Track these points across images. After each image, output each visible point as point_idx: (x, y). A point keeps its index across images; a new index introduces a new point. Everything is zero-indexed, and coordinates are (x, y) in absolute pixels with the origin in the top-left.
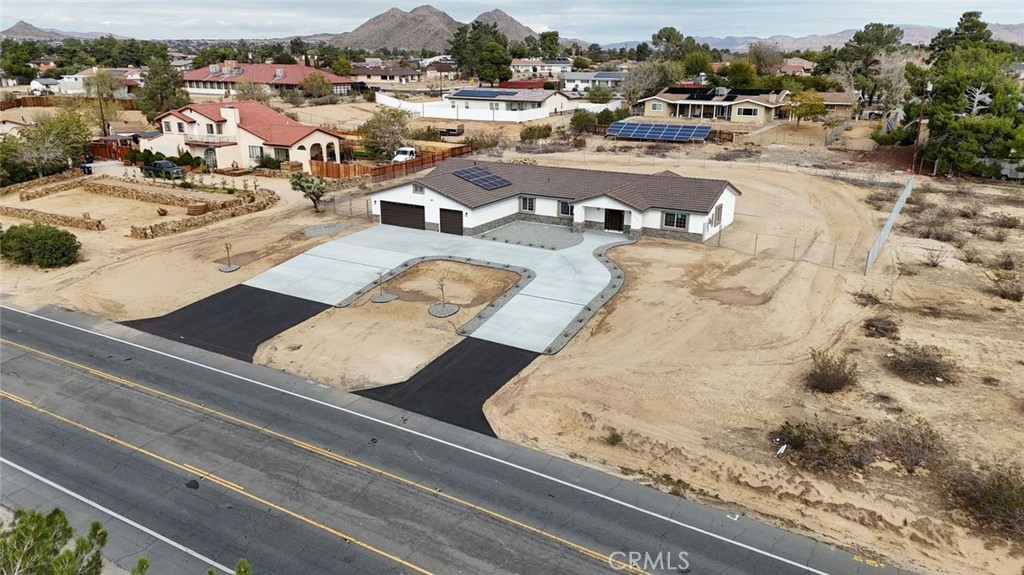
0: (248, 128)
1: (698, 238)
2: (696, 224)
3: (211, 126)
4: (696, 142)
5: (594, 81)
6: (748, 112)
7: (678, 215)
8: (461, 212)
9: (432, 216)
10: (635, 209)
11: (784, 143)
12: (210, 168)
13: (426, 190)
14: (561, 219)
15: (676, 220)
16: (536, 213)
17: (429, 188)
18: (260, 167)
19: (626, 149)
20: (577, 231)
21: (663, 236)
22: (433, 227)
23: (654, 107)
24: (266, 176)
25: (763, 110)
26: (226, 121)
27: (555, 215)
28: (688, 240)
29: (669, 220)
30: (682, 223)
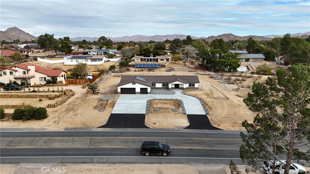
0: (39, 71)
1: (197, 88)
2: (196, 85)
3: (25, 72)
4: (159, 68)
5: (98, 52)
6: (162, 60)
7: (192, 84)
8: (147, 88)
9: (138, 90)
10: (184, 83)
11: (177, 67)
12: (28, 85)
13: (136, 84)
14: (163, 88)
15: (192, 85)
16: (156, 87)
17: (137, 83)
18: (47, 83)
19: (143, 70)
20: (170, 90)
21: (189, 89)
22: (138, 93)
23: (137, 59)
24: (51, 86)
25: (165, 59)
26: (30, 70)
27: (161, 87)
28: (195, 89)
29: (190, 85)
30: (194, 85)
